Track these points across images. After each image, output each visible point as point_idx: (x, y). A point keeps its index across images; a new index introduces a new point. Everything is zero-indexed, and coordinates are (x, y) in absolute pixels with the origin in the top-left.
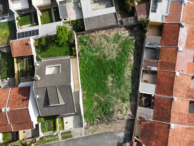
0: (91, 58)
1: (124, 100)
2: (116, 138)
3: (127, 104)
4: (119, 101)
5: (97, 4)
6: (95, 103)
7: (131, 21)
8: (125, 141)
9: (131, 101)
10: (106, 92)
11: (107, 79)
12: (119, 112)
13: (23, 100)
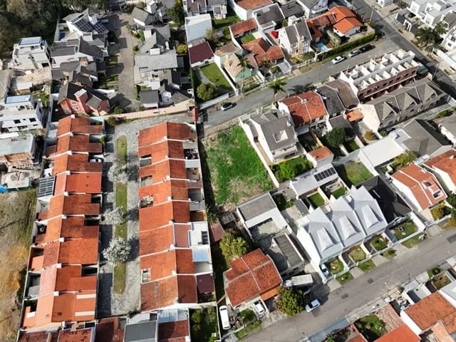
0: (254, 174)
1: (212, 150)
2: (210, 123)
3: (207, 149)
4: (216, 148)
5: (269, 233)
6: (236, 141)
7: (226, 220)
8: (202, 123)
9: (205, 152)
10: (229, 152)
11: (233, 162)
12: (213, 139)
13: (294, 112)
